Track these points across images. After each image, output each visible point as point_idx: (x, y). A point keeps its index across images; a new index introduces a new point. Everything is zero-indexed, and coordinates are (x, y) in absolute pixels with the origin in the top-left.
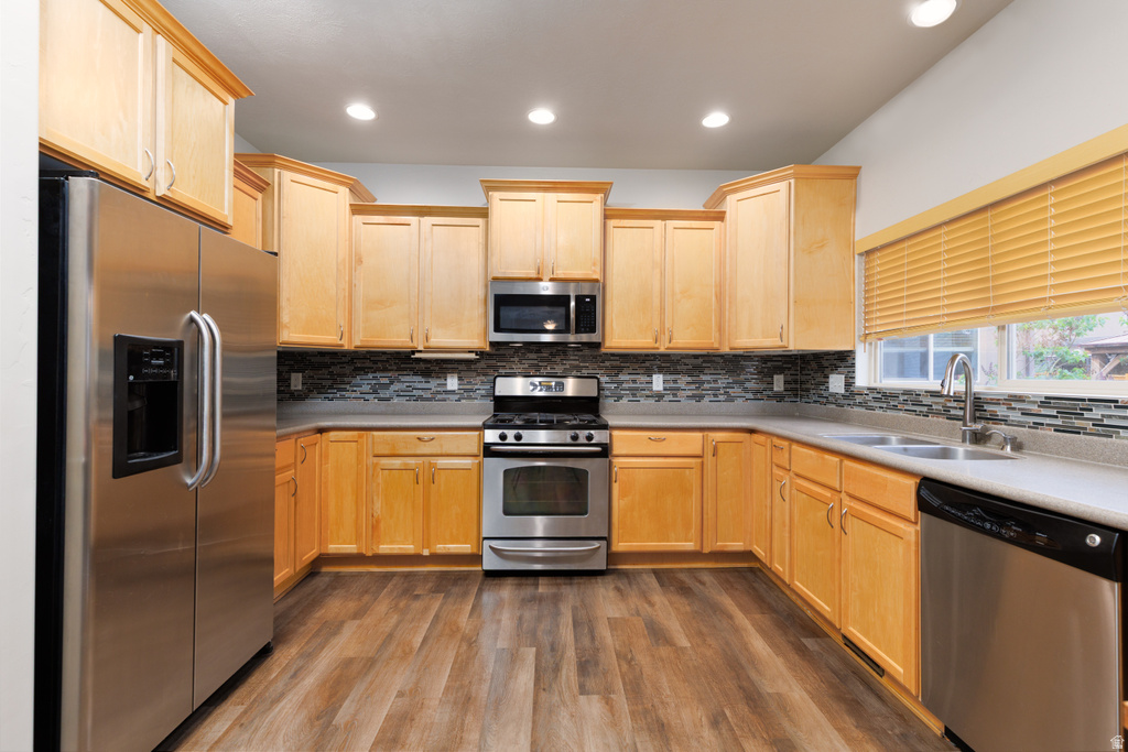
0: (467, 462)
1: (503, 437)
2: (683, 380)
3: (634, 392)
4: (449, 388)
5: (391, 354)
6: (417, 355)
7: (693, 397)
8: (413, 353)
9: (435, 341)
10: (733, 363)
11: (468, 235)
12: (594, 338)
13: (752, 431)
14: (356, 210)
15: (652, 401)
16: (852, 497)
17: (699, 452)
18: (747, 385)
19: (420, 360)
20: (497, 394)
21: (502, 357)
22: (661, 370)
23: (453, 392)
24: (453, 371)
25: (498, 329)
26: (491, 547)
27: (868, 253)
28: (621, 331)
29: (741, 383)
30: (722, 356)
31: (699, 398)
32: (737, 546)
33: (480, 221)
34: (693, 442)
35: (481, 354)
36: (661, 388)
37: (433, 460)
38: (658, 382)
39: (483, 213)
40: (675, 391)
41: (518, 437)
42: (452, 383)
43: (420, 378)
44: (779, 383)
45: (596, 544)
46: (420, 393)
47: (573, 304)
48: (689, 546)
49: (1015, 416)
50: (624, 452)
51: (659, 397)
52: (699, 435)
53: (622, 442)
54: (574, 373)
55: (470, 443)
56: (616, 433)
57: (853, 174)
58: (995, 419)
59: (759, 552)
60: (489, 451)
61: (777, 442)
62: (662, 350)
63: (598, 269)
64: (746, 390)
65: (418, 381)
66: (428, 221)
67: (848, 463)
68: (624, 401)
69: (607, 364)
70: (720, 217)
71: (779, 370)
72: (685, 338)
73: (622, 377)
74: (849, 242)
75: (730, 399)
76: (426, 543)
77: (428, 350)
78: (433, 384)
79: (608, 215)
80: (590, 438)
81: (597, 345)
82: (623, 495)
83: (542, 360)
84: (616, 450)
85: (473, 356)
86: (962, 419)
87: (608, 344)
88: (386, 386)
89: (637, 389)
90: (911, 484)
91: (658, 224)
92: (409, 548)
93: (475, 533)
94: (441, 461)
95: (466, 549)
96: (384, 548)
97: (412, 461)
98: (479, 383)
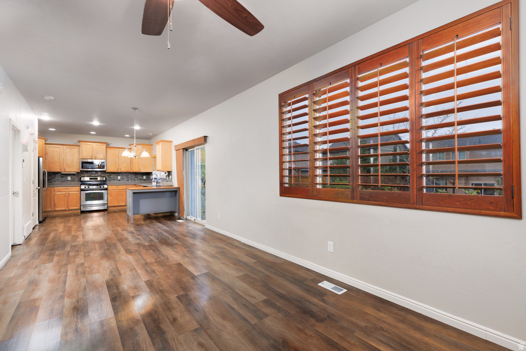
0: (77, 192)
1: (85, 187)
2: (125, 177)
5: (52, 173)
7: (127, 180)
8: (61, 172)
9: (66, 170)
10: (136, 174)
11: (75, 150)
12: (105, 170)
14: (46, 144)
17: (125, 189)
19: (62, 174)
20: (82, 180)
21: (82, 173)
22: (119, 175)
23: (69, 180)
24: (69, 176)
25: (82, 168)
26: (83, 207)
27: (154, 157)
28: (110, 168)
29: (137, 177)
30: (132, 173)
33: (78, 147)
35: (78, 173)
38: (119, 178)
39: (79, 146)
40: (123, 179)
41: (89, 187)
42: (69, 178)
44: (144, 177)
46: (60, 181)
50: (110, 189)
51: (119, 180)
52: (125, 186)
54: (100, 176)
55: (78, 188)
56: (109, 186)
60: (82, 190)
62: (120, 172)
63: (105, 157)
64: (138, 179)
65: (60, 178)
66: (65, 147)
68: (112, 181)
69: (107, 174)
70: (131, 149)
71: (145, 175)
72: (123, 170)
73: (111, 177)
75: (135, 180)
76: (68, 207)
77: (65, 172)
78: (64, 179)
79: (107, 148)
80: (103, 187)
82: (110, 196)
83: (92, 174)
85: (76, 173)
87: (107, 171)
89: (114, 179)
91: (118, 149)
92: (64, 209)
93: (79, 205)
94: (70, 192)
95: (77, 208)
96: (57, 209)
97: (64, 193)
98: (76, 178)
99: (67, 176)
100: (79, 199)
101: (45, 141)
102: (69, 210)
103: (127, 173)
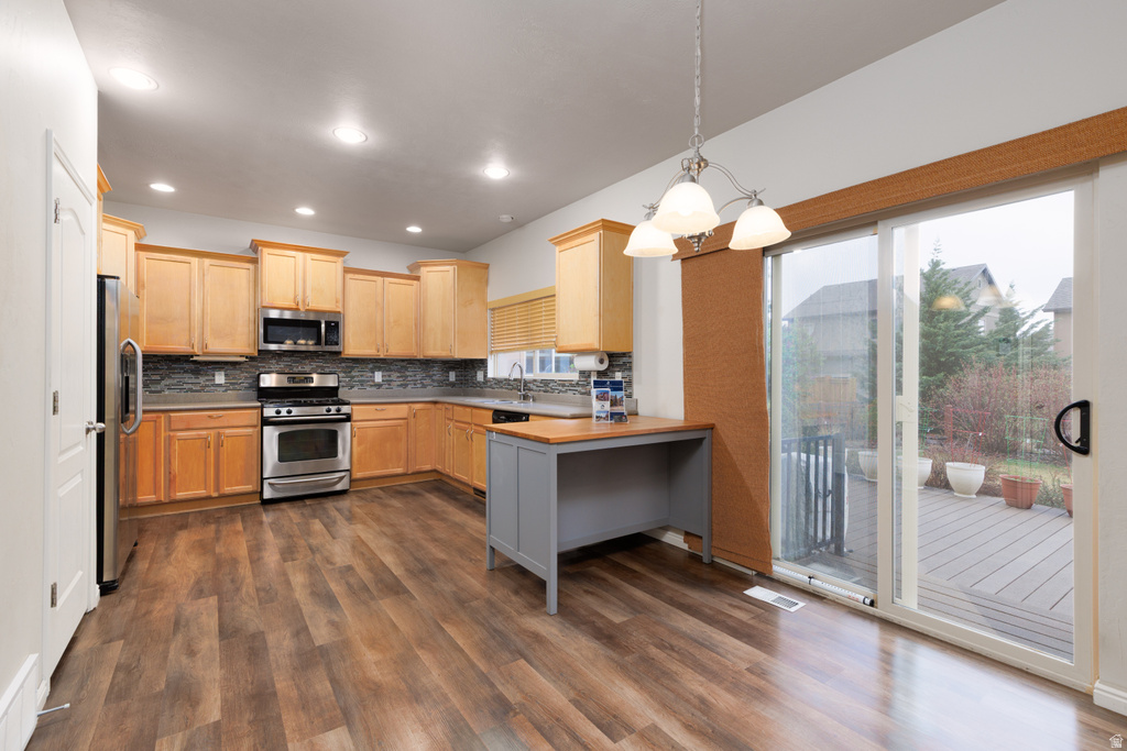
0: (250, 430)
1: (278, 412)
2: (395, 375)
3: (362, 383)
4: (217, 382)
5: (162, 356)
6: (195, 358)
7: (401, 385)
8: (192, 356)
9: (212, 348)
10: (427, 363)
12: (337, 348)
13: (435, 403)
14: (139, 247)
15: (374, 389)
16: (476, 425)
17: (405, 416)
18: (434, 378)
19: (195, 361)
20: (262, 385)
21: (263, 360)
22: (379, 369)
23: (220, 385)
24: (220, 369)
25: (266, 341)
26: (269, 484)
27: (493, 309)
28: (354, 343)
29: (430, 377)
30: (419, 360)
31: (405, 386)
32: (428, 467)
33: (251, 266)
34: (403, 410)
35: (252, 358)
36: (380, 380)
37: (221, 431)
38: (378, 377)
39: (255, 261)
40: (389, 382)
41: (289, 412)
42: (220, 378)
43: (190, 375)
44: (452, 376)
45: (343, 474)
46: (190, 386)
47: (323, 326)
48: (400, 470)
49: (535, 388)
50: (360, 418)
51: (379, 386)
52: (405, 406)
53: (358, 413)
54: (319, 371)
55: (253, 417)
56: (355, 407)
57: (487, 267)
58: (530, 390)
59: (439, 467)
60: (265, 422)
61: (447, 406)
62: (382, 357)
63: (340, 305)
64: (433, 381)
65: (189, 378)
66: (207, 261)
67: (475, 411)
68: (356, 389)
69: (343, 365)
70: (417, 278)
71: (453, 369)
72: (396, 350)
73: (353, 374)
74: (485, 302)
75: (424, 386)
76: (217, 488)
77: (205, 354)
78: (202, 380)
79: (347, 270)
80: (338, 410)
81: (339, 353)
82: (359, 444)
83: (295, 362)
84: (355, 417)
85: (244, 359)
86: (520, 390)
87: (346, 352)
88: (158, 382)
89: (364, 381)
90: (491, 413)
91: (380, 279)
92: (202, 492)
93: (255, 477)
94: (228, 431)
95: (249, 488)
96: (180, 495)
97: (204, 432)
98: (243, 378)
99: (214, 369)
100: (256, 456)
101: (138, 235)
102: (223, 497)
103: (403, 361)
